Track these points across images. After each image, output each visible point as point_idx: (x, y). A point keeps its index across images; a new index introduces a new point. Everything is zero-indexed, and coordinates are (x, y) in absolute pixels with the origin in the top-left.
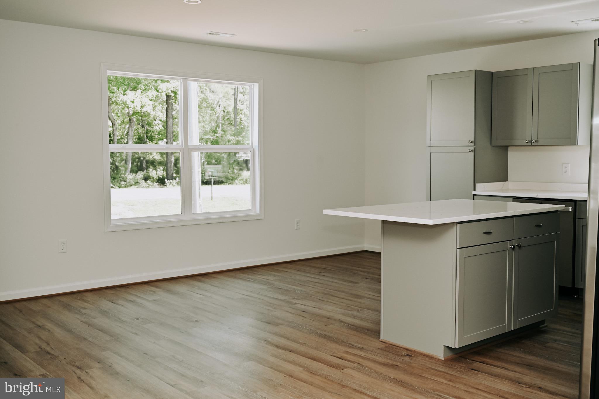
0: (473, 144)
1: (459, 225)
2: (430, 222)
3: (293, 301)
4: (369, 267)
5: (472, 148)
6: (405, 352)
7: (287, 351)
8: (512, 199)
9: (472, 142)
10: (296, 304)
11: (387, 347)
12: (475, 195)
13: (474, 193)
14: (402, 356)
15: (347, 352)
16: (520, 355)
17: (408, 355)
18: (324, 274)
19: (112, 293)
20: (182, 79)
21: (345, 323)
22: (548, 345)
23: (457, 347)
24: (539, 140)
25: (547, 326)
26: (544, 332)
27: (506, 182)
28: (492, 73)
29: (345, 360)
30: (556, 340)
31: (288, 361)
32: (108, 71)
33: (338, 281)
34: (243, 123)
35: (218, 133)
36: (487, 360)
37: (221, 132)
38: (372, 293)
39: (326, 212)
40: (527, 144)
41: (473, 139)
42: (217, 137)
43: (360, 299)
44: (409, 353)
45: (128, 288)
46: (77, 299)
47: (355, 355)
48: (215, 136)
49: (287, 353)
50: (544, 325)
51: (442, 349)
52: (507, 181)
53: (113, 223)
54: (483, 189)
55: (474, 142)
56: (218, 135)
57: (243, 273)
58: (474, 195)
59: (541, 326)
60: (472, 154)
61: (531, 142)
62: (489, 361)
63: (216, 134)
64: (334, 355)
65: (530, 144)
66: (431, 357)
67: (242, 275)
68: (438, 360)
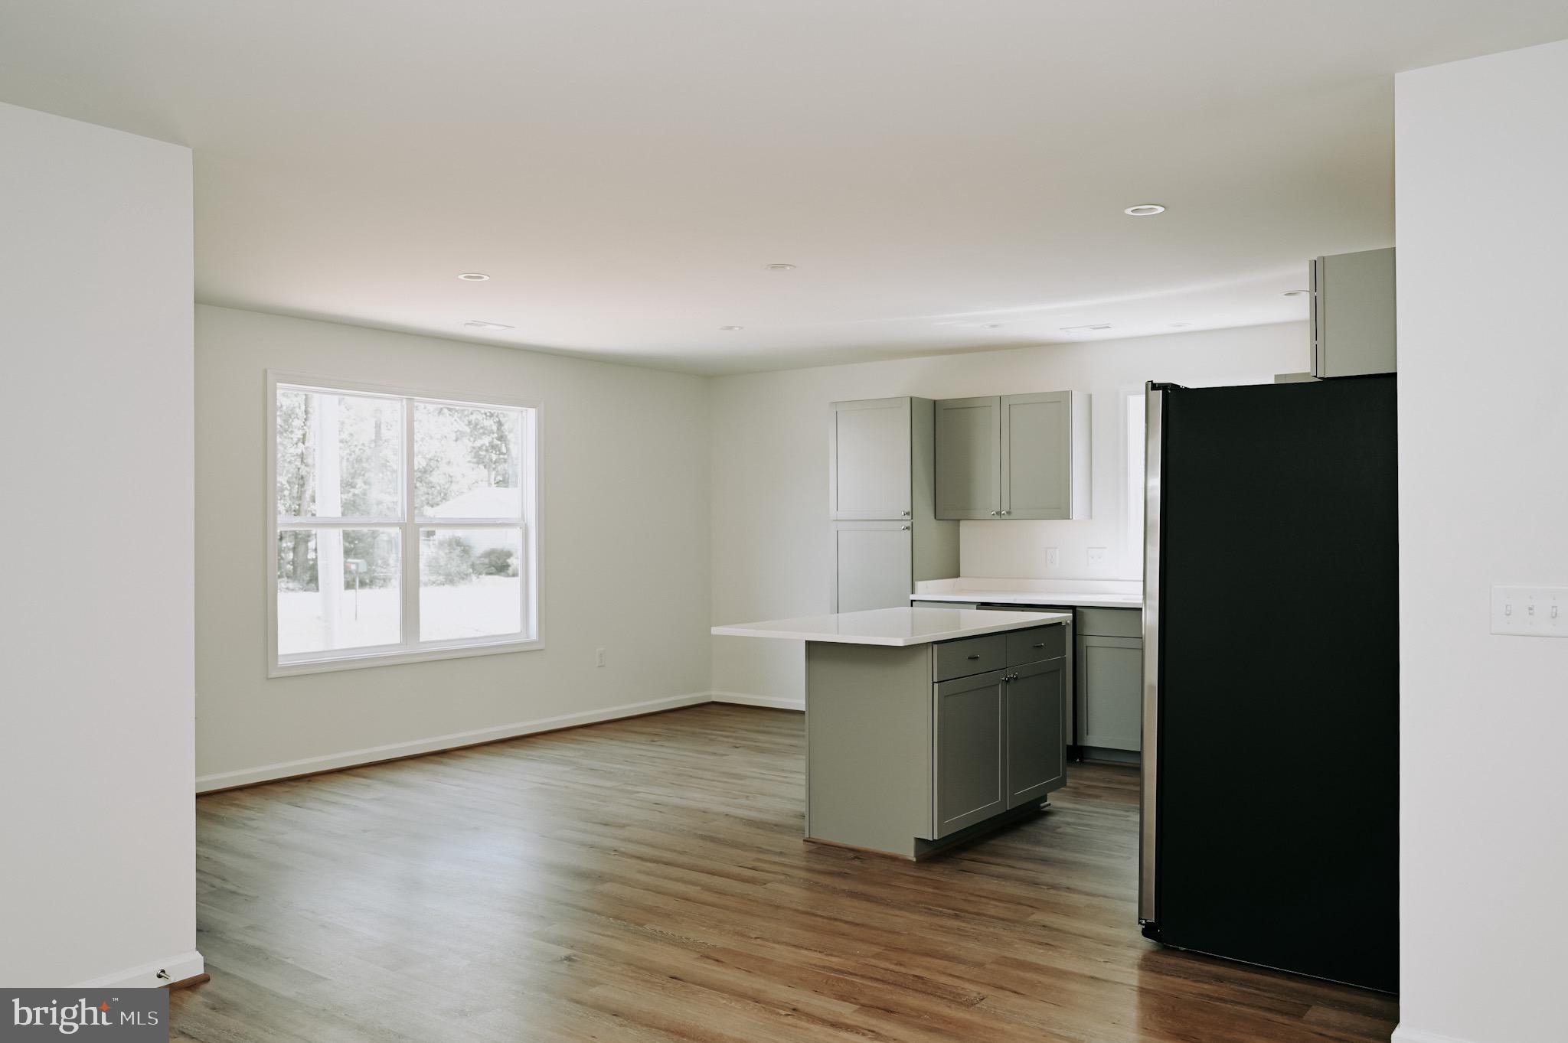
0: (909, 517)
1: (935, 646)
2: (900, 643)
3: (629, 788)
4: (732, 729)
5: (908, 524)
6: (851, 855)
7: (660, 865)
8: (975, 606)
9: (908, 514)
10: (638, 792)
11: (819, 848)
12: (915, 601)
13: (912, 597)
14: (849, 859)
15: (759, 860)
16: (1026, 847)
17: (855, 858)
18: (658, 743)
19: (287, 792)
20: (405, 400)
21: (736, 817)
22: (1059, 830)
23: (936, 838)
24: (1012, 510)
25: (1050, 804)
26: (1048, 813)
27: (958, 579)
28: (935, 401)
29: (762, 871)
30: (1069, 824)
31: (671, 879)
32: (278, 384)
33: (691, 754)
34: (390, 466)
35: (357, 487)
36: (979, 857)
37: (363, 485)
38: (759, 771)
39: (716, 630)
40: (993, 517)
41: (908, 509)
42: (354, 495)
43: (741, 779)
44: (858, 854)
45: (309, 781)
46: (222, 804)
47: (775, 863)
48: (350, 494)
49: (663, 867)
50: (1046, 803)
51: (912, 843)
52: (959, 576)
53: (281, 662)
54: (927, 589)
55: (911, 513)
56: (357, 491)
57: (513, 747)
58: (912, 601)
59: (1042, 805)
60: (909, 532)
61: (999, 513)
62: (985, 858)
63: (352, 490)
64: (741, 865)
65: (998, 517)
66: (893, 859)
67: (513, 750)
68: (906, 862)
